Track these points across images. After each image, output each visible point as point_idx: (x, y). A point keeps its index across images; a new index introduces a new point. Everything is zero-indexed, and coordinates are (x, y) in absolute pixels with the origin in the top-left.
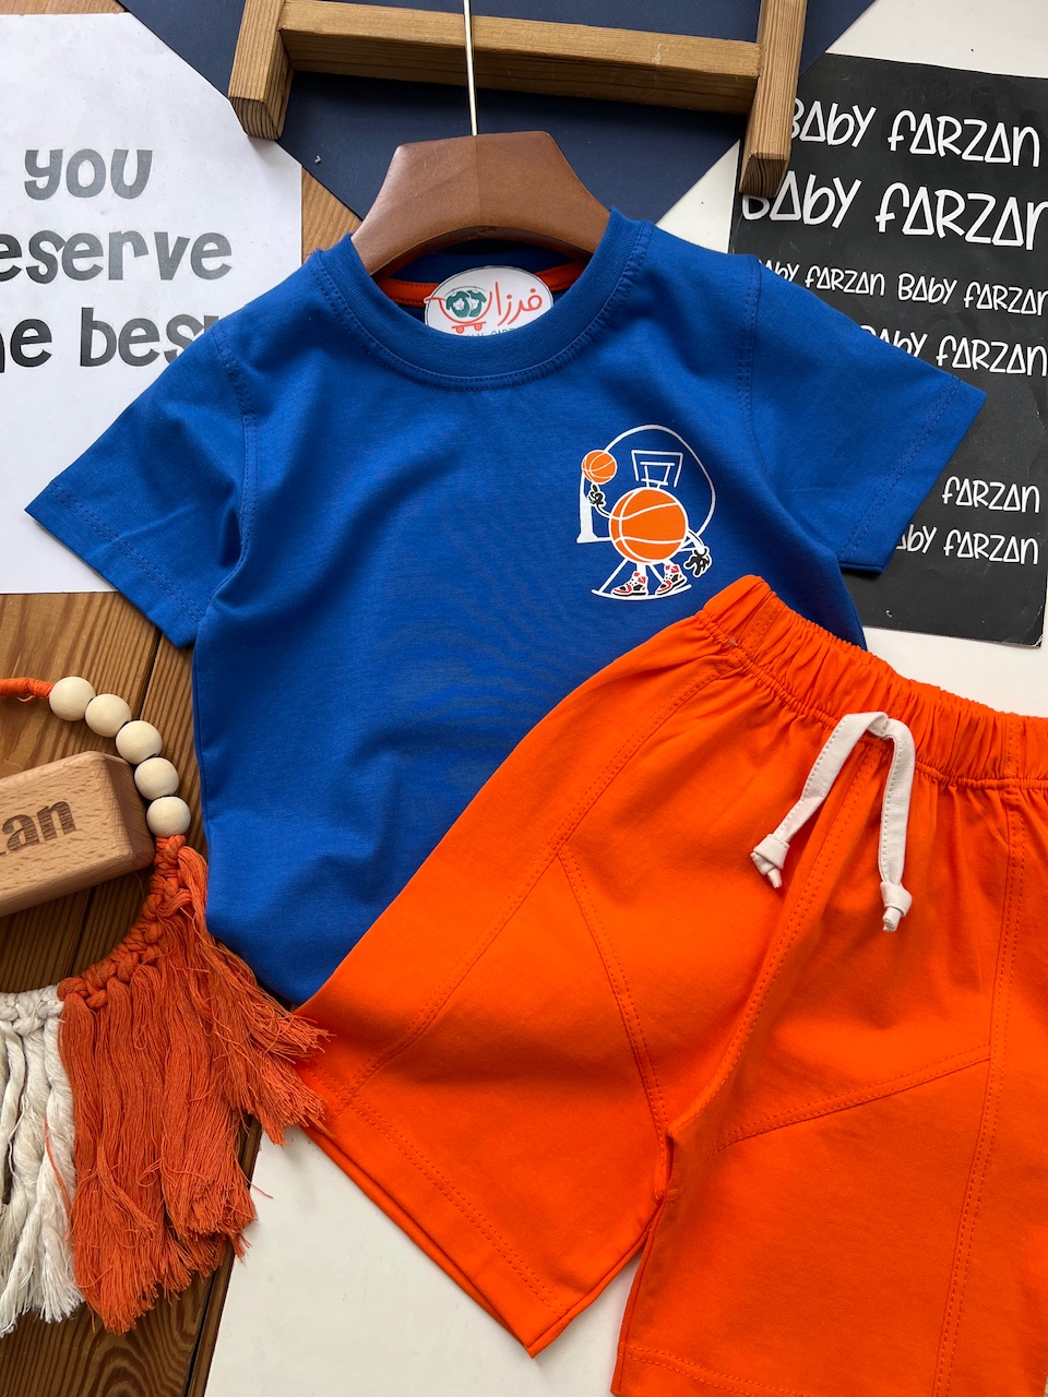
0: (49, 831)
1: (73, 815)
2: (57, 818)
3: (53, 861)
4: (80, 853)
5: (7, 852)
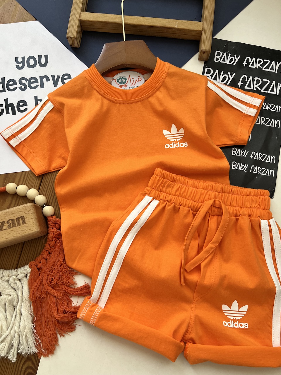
0: (19, 224)
1: (25, 220)
2: (21, 220)
3: (19, 232)
4: (27, 230)
5: (8, 229)
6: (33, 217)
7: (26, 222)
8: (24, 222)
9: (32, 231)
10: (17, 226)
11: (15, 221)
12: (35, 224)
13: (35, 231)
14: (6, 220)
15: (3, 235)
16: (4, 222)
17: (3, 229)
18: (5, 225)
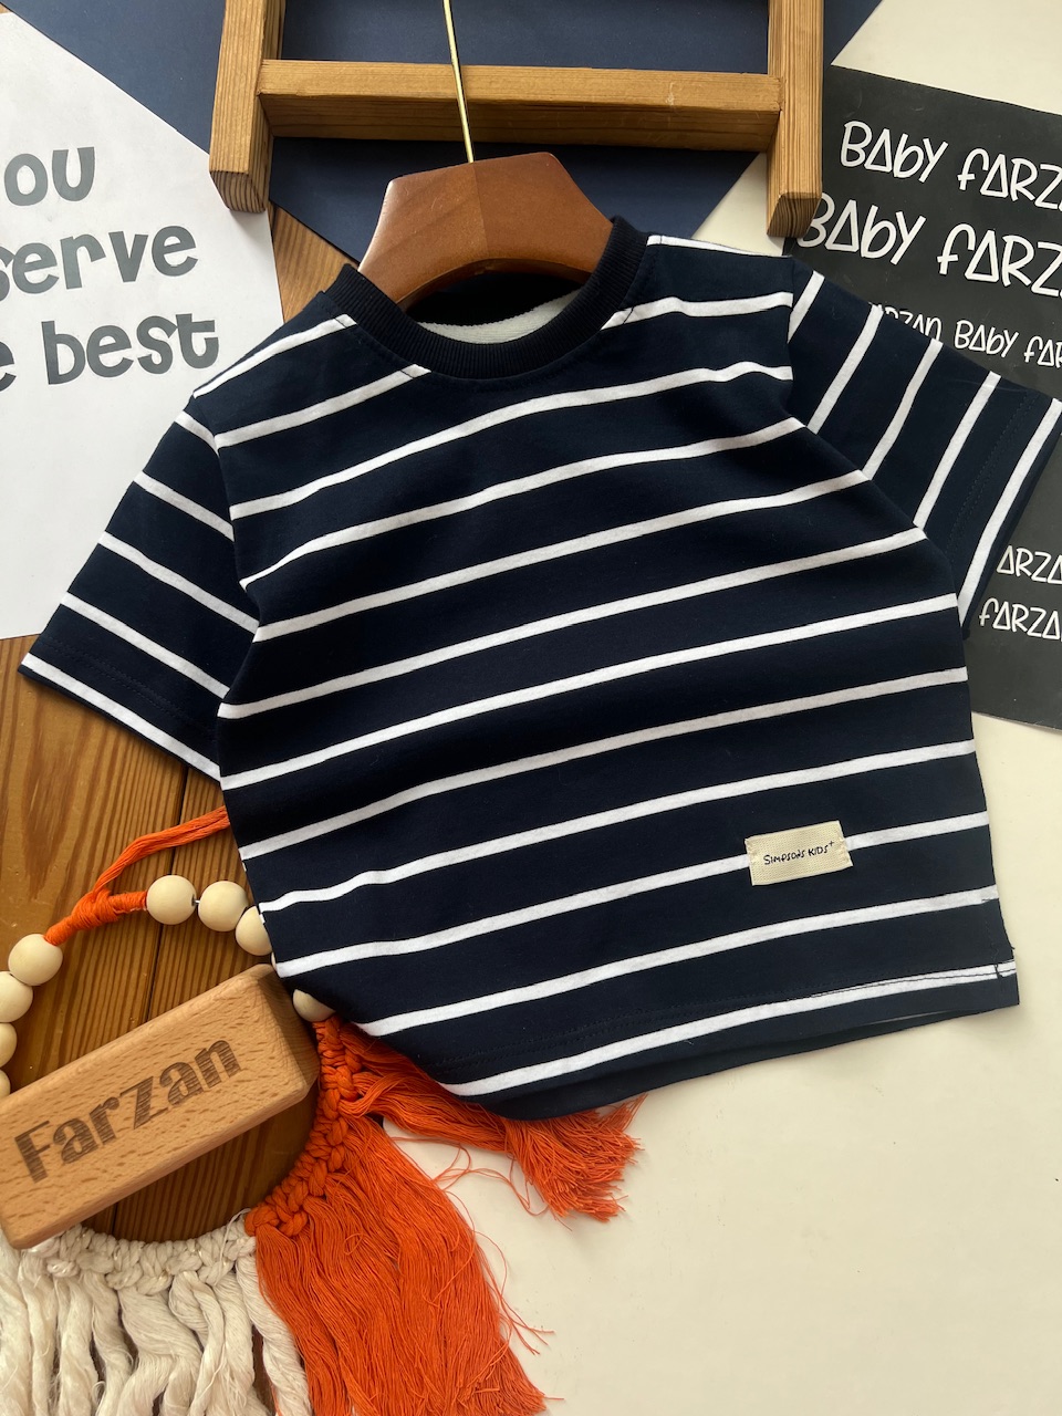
0: (212, 1076)
1: (235, 1054)
2: (218, 1059)
3: (222, 1110)
4: (251, 1096)
5: (170, 1107)
6: (264, 1038)
7: (242, 1065)
8: (232, 1066)
9: (275, 1095)
10: (205, 1087)
11: (195, 1067)
12: (280, 1064)
13: (288, 1093)
14: (156, 1073)
15: (160, 1140)
16: (147, 1083)
17: (152, 1112)
18: (154, 1092)
